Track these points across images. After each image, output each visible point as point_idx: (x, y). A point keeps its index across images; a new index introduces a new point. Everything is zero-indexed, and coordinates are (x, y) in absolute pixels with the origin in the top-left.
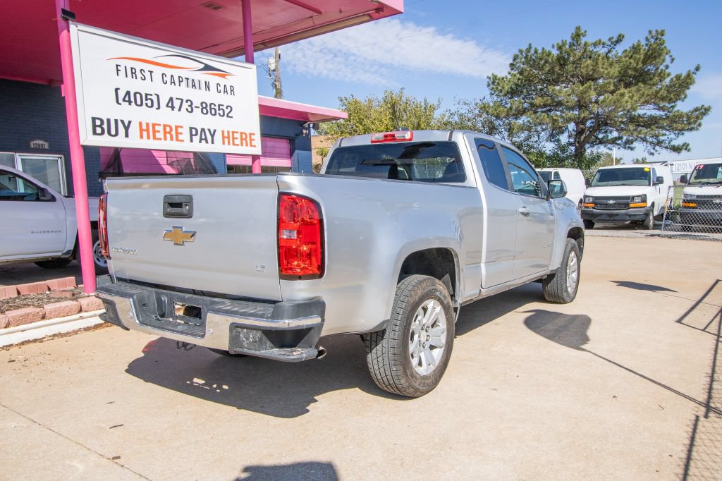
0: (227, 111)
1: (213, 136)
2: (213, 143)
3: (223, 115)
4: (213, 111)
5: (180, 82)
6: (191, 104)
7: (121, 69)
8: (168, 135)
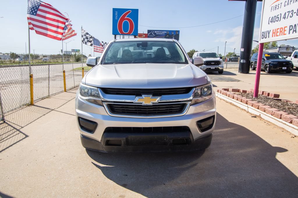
6: (293, 12)
7: (273, 8)
8: (281, 33)
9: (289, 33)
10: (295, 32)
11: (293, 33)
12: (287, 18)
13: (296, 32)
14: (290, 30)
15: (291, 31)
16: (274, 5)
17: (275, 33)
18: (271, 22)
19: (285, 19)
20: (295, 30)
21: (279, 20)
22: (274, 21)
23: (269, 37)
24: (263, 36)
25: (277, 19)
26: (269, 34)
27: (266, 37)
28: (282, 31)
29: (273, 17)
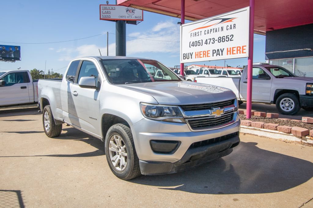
0: (230, 38)
1: (222, 52)
2: (222, 55)
3: (228, 41)
4: (224, 40)
5: (211, 31)
6: (214, 40)
7: (192, 34)
8: (205, 55)
9: (213, 56)
10: (218, 55)
11: (217, 56)
12: (209, 44)
13: (220, 55)
14: (213, 53)
15: (215, 54)
16: (194, 32)
17: (198, 55)
18: (192, 45)
19: (207, 44)
20: (218, 53)
21: (201, 44)
22: (196, 45)
23: (191, 58)
24: (185, 57)
25: (199, 44)
26: (191, 55)
27: (188, 58)
28: (206, 54)
29: (193, 42)
